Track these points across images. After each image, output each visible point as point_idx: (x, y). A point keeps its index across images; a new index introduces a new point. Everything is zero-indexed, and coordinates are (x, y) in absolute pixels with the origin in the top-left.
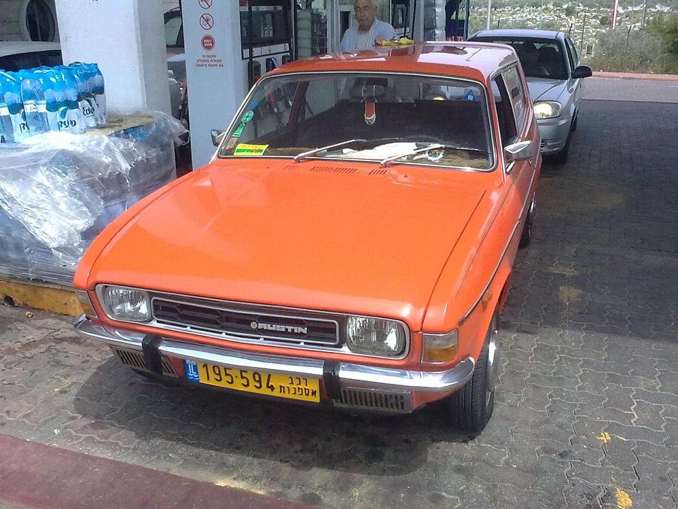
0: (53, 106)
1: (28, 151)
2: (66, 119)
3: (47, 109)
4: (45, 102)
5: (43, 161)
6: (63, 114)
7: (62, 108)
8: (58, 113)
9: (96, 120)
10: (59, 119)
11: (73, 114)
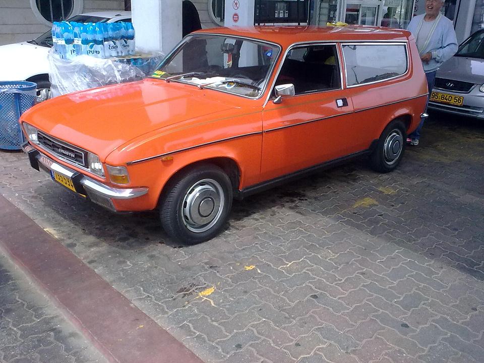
0: (85, 42)
1: (71, 64)
2: (93, 50)
3: (82, 43)
4: (81, 39)
5: (76, 70)
6: (91, 47)
7: (91, 44)
8: (88, 46)
9: (118, 53)
10: (88, 49)
11: (98, 47)
